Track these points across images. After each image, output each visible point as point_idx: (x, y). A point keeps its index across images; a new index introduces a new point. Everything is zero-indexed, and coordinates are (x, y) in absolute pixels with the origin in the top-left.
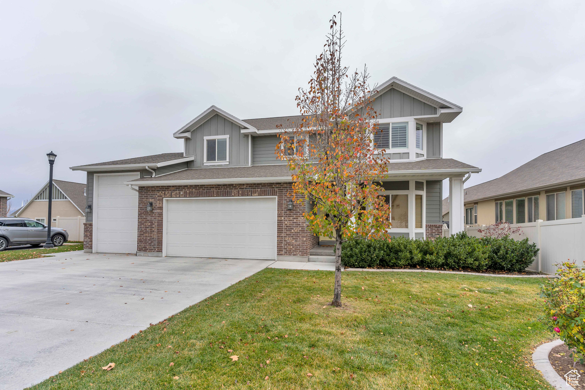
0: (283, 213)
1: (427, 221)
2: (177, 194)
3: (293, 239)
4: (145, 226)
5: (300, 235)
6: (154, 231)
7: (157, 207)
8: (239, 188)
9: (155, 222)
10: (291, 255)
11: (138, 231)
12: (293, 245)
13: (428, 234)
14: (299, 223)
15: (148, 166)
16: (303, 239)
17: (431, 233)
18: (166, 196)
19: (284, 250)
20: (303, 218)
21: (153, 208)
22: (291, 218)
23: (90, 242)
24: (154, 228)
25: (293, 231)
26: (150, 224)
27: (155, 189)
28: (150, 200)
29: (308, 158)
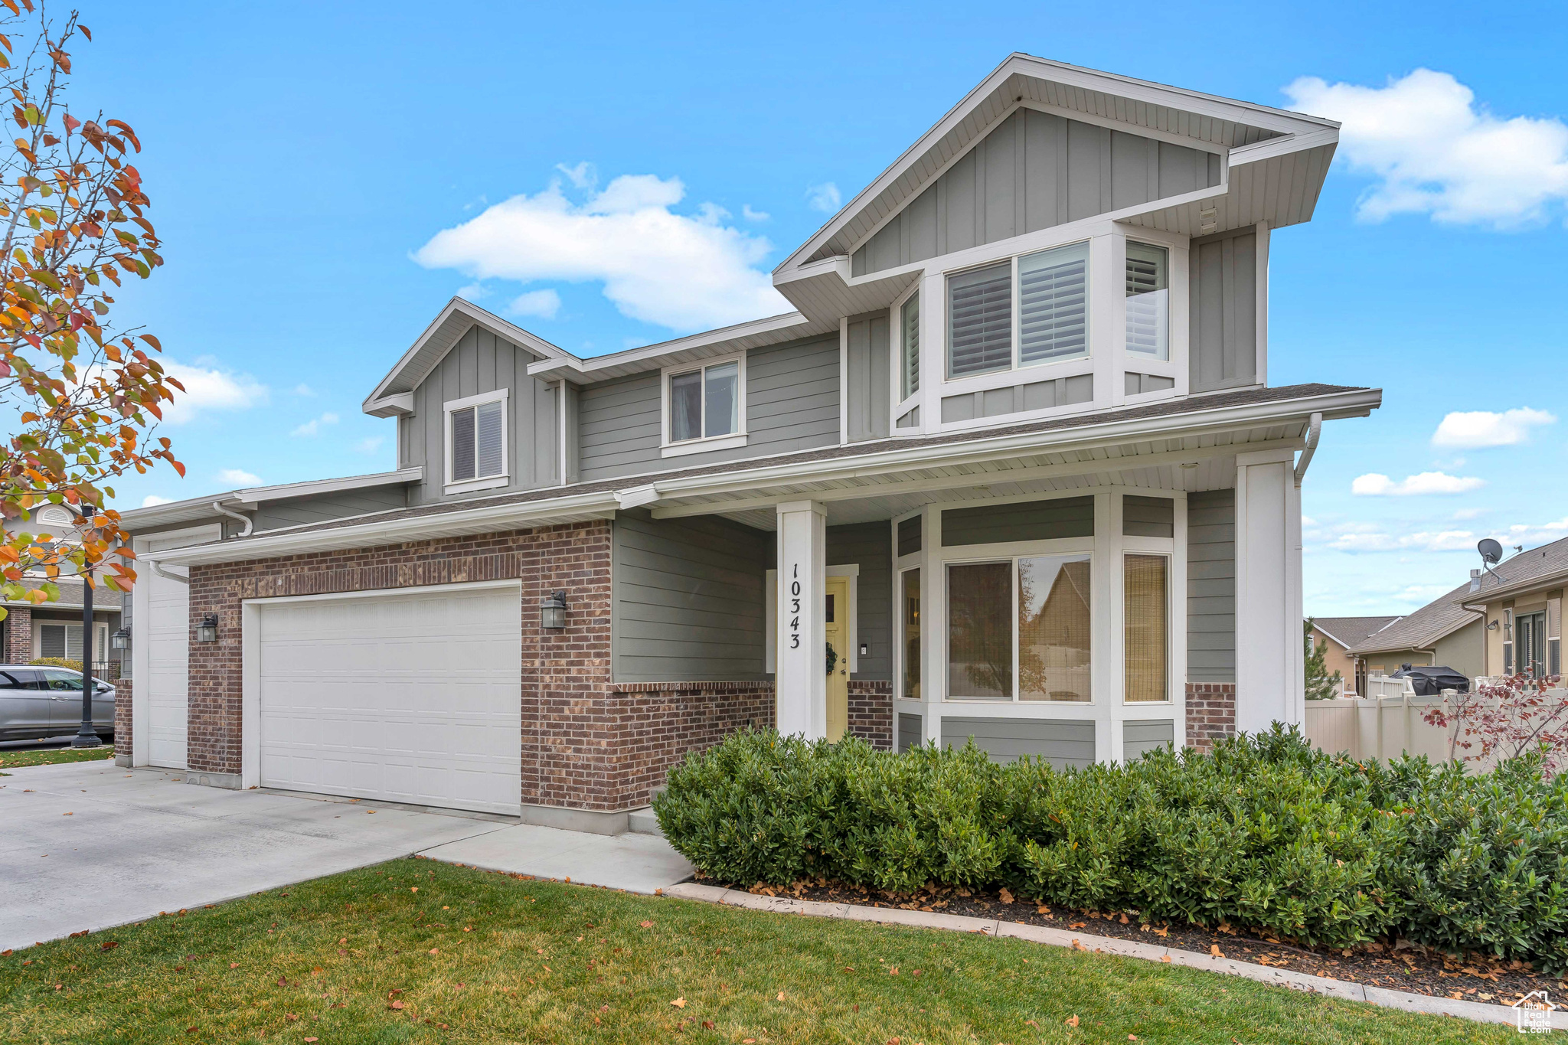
0: (539, 644)
1: (1191, 670)
2: (270, 584)
3: (569, 742)
4: (203, 689)
5: (590, 727)
6: (221, 707)
7: (227, 628)
8: (415, 556)
9: (223, 678)
10: (562, 804)
11: (189, 706)
12: (567, 766)
13: (1196, 725)
14: (585, 683)
15: (221, 504)
16: (599, 743)
17: (1210, 720)
18: (246, 595)
19: (541, 784)
20: (597, 661)
21: (219, 633)
22: (563, 661)
23: (126, 734)
24: (220, 695)
25: (567, 712)
26: (214, 684)
27: (222, 572)
28: (213, 607)
29: (743, 442)
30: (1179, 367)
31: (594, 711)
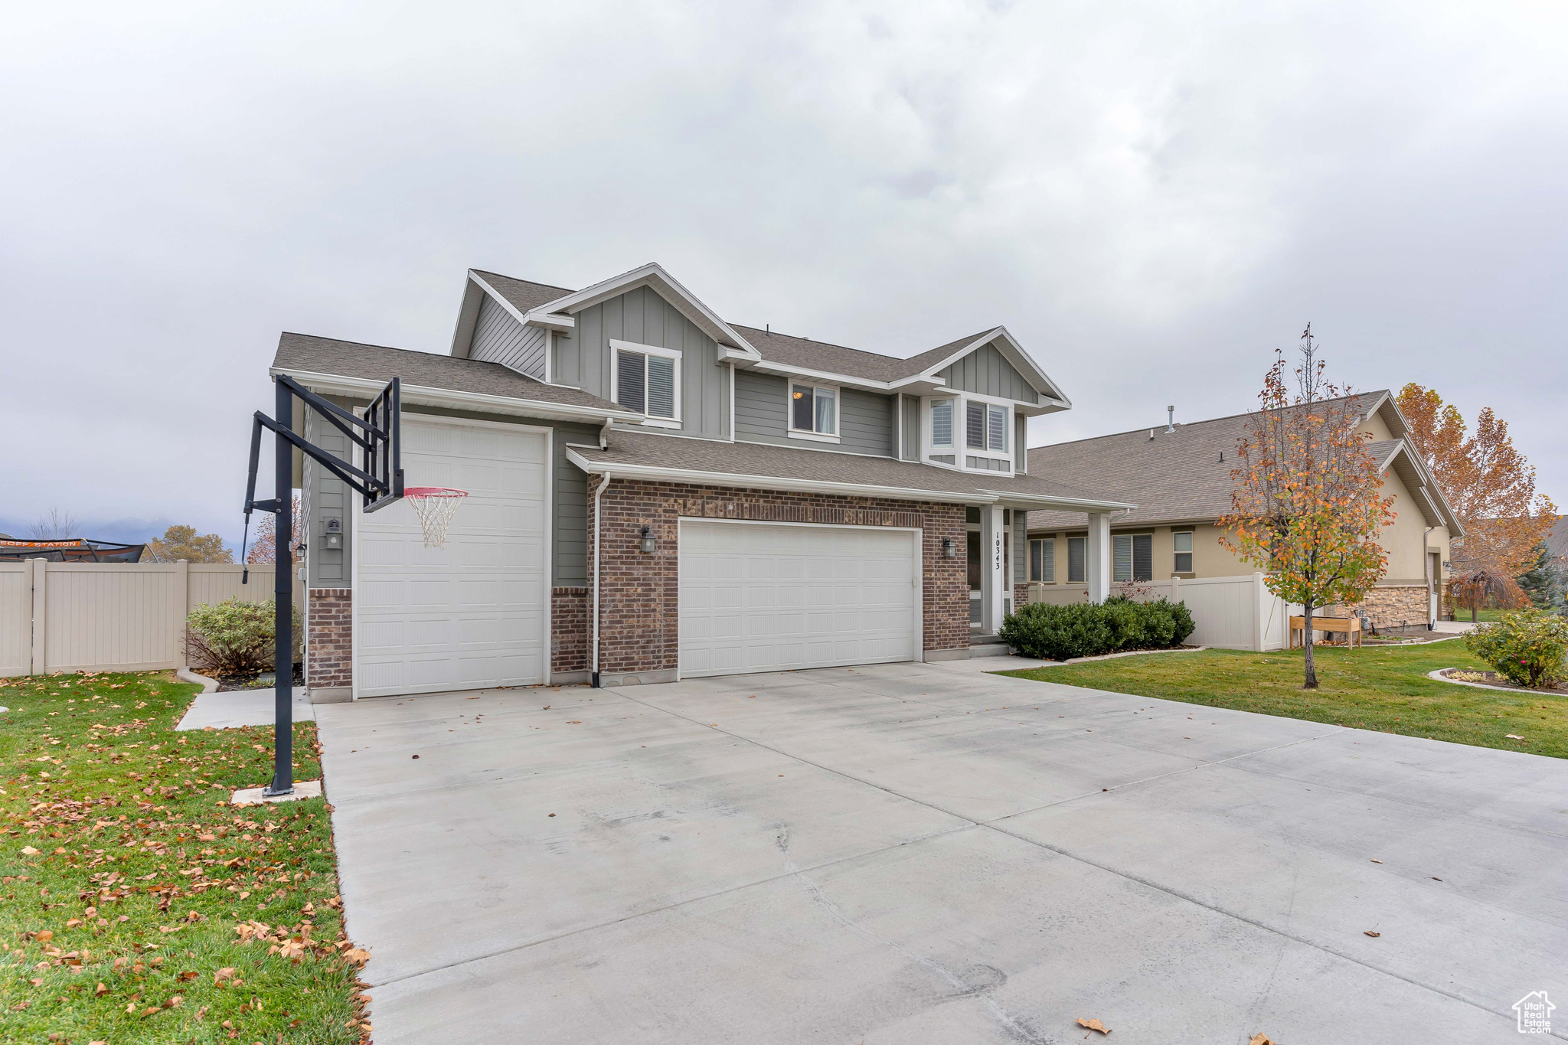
0: (934, 565)
2: (719, 508)
4: (627, 595)
5: (959, 607)
6: (654, 610)
7: (662, 540)
8: (857, 506)
9: (656, 584)
12: (949, 628)
14: (957, 585)
15: (614, 419)
18: (689, 513)
19: (936, 639)
21: (656, 544)
22: (946, 574)
24: (654, 600)
25: (949, 600)
26: (643, 590)
27: (655, 489)
28: (641, 519)
29: (838, 441)
31: (962, 599)
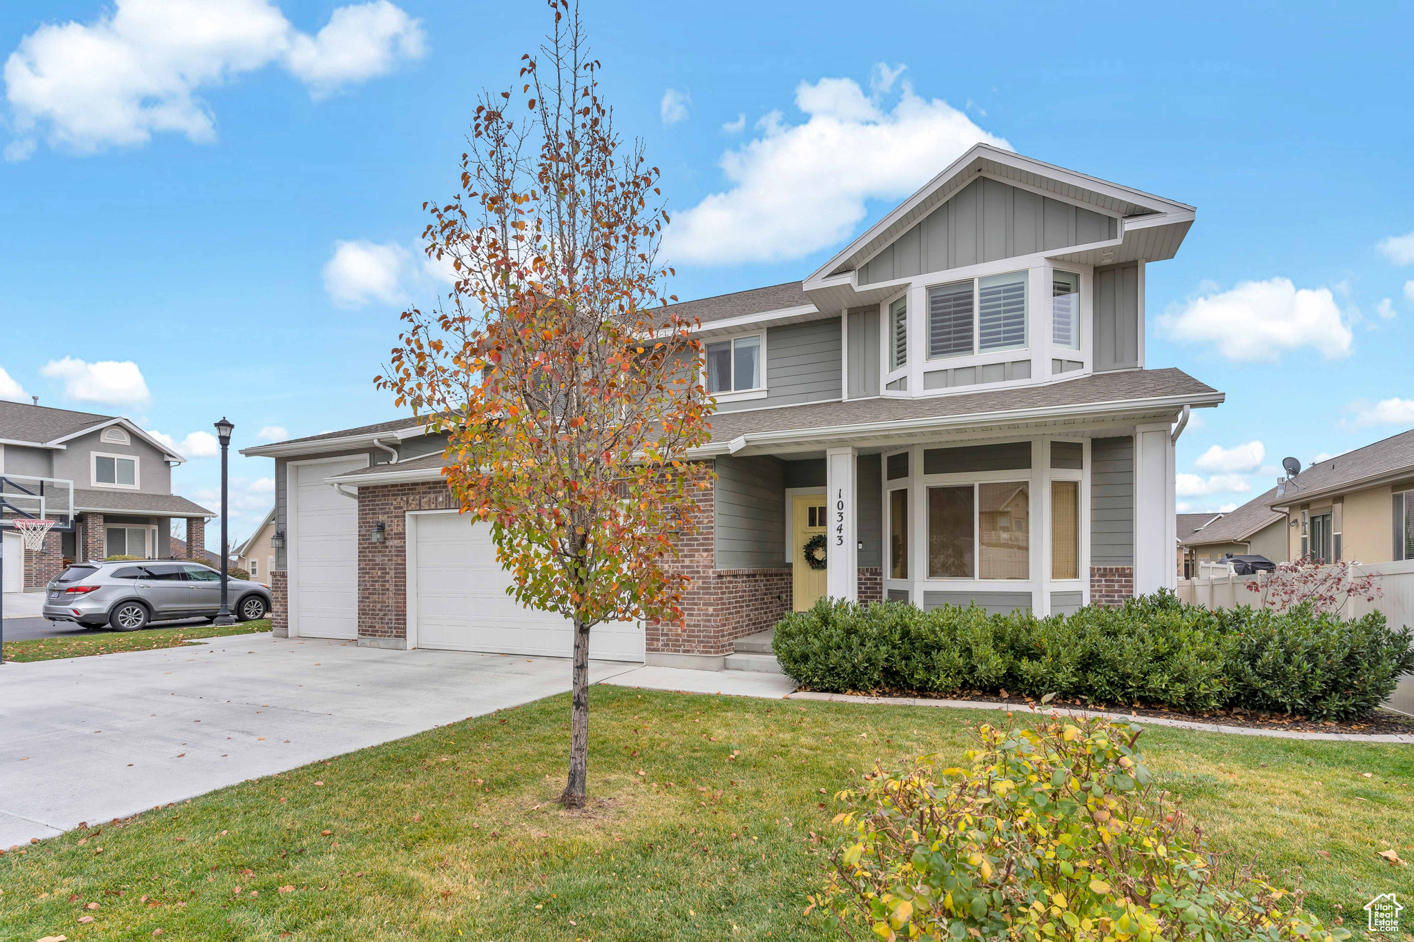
1: (1094, 558)
3: (684, 609)
4: (372, 577)
5: (699, 599)
6: (388, 590)
7: (393, 533)
9: (390, 569)
10: (679, 651)
11: (359, 590)
13: (1097, 594)
14: (696, 569)
15: (379, 440)
16: (707, 609)
17: (1106, 591)
18: (410, 508)
19: (661, 638)
20: (705, 554)
21: (386, 536)
22: (679, 555)
23: (283, 612)
24: (388, 581)
26: (382, 573)
27: (389, 491)
28: (380, 516)
29: (764, 395)
30: (1086, 354)
31: (703, 588)
